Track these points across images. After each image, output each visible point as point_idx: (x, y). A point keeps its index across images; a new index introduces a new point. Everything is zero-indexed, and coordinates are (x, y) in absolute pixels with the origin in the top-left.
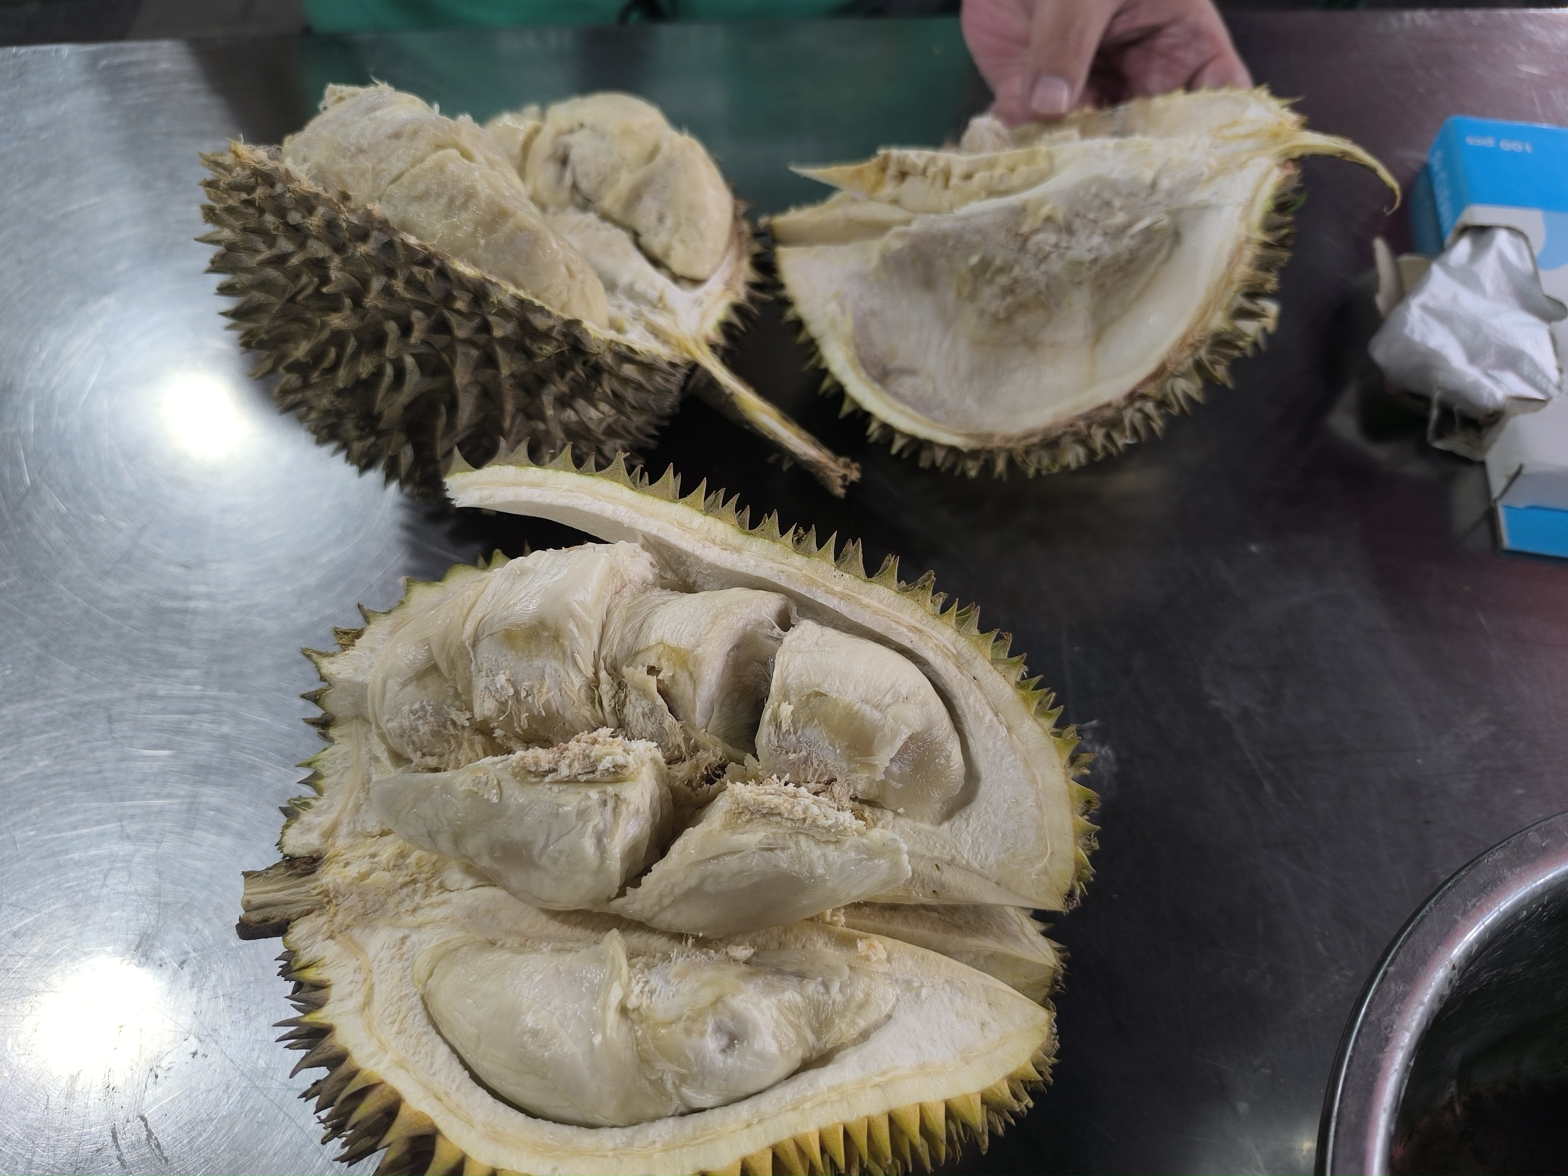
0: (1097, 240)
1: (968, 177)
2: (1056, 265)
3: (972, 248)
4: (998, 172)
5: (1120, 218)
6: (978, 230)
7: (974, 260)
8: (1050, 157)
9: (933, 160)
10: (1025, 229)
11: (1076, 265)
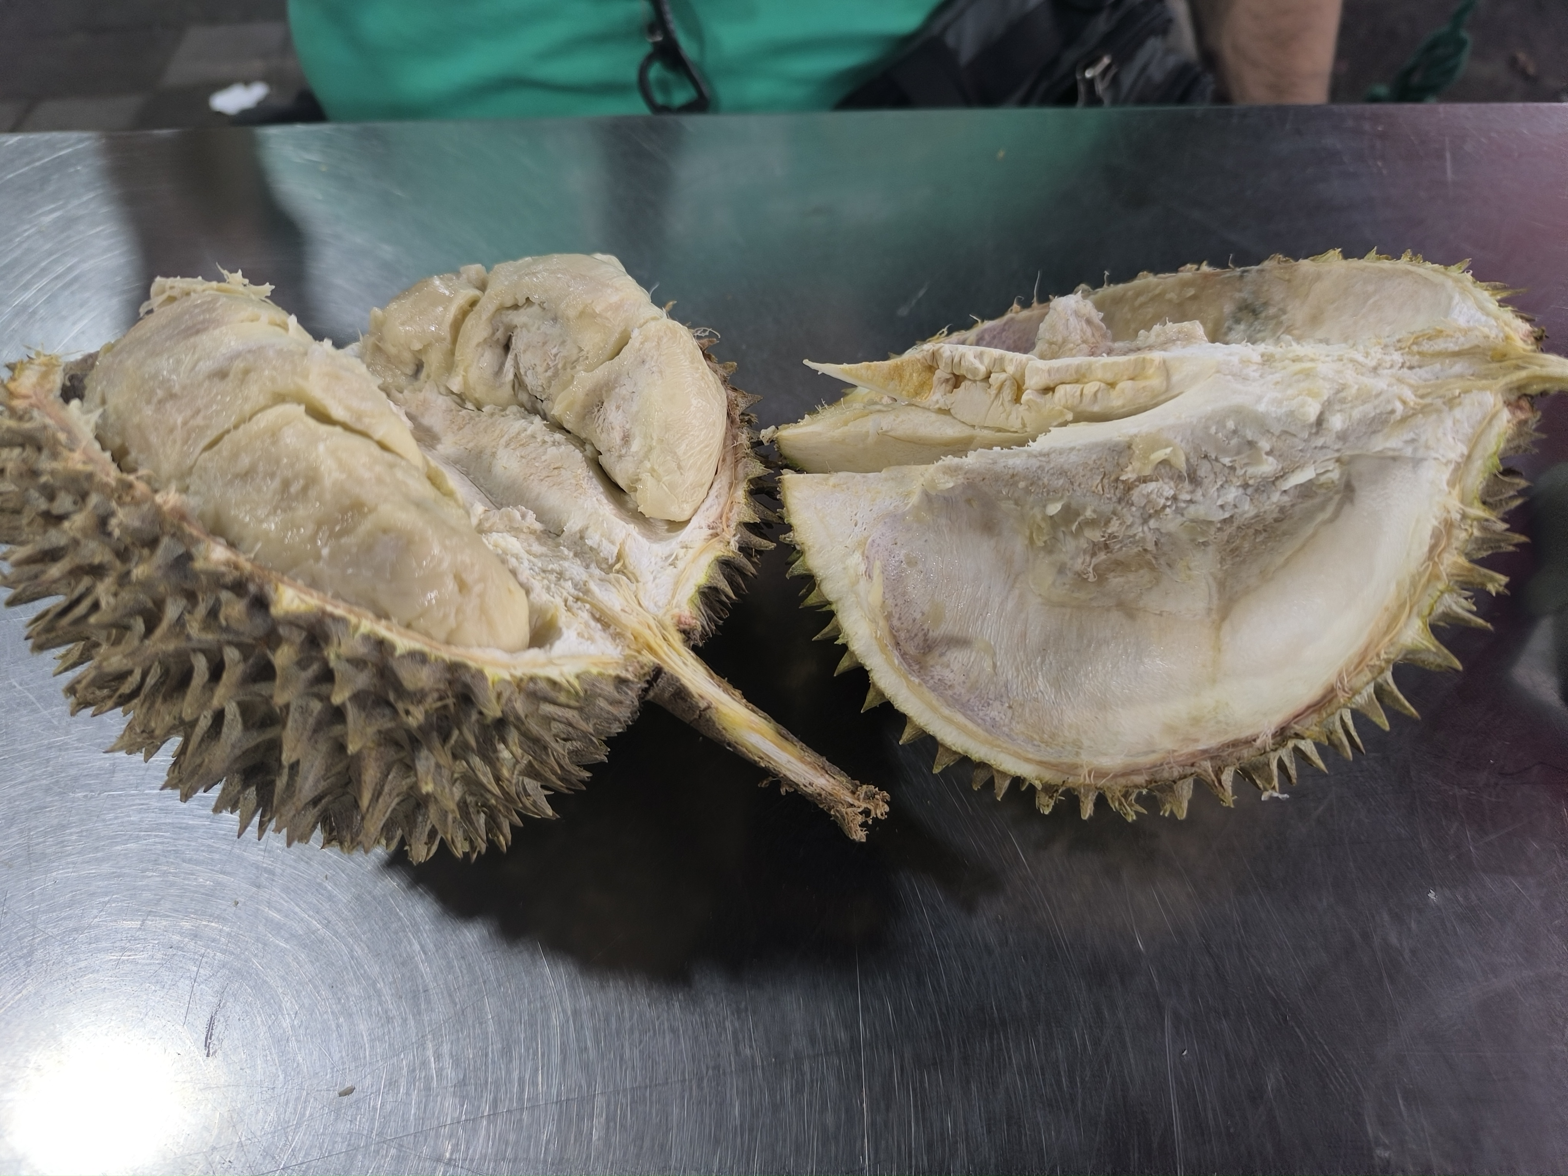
0: (1232, 494)
1: (1048, 390)
2: (1171, 523)
3: (1051, 494)
4: (1090, 388)
5: (1268, 466)
6: (1062, 472)
7: (1054, 509)
8: (1166, 369)
9: (1000, 364)
10: (1129, 475)
11: (1202, 524)
